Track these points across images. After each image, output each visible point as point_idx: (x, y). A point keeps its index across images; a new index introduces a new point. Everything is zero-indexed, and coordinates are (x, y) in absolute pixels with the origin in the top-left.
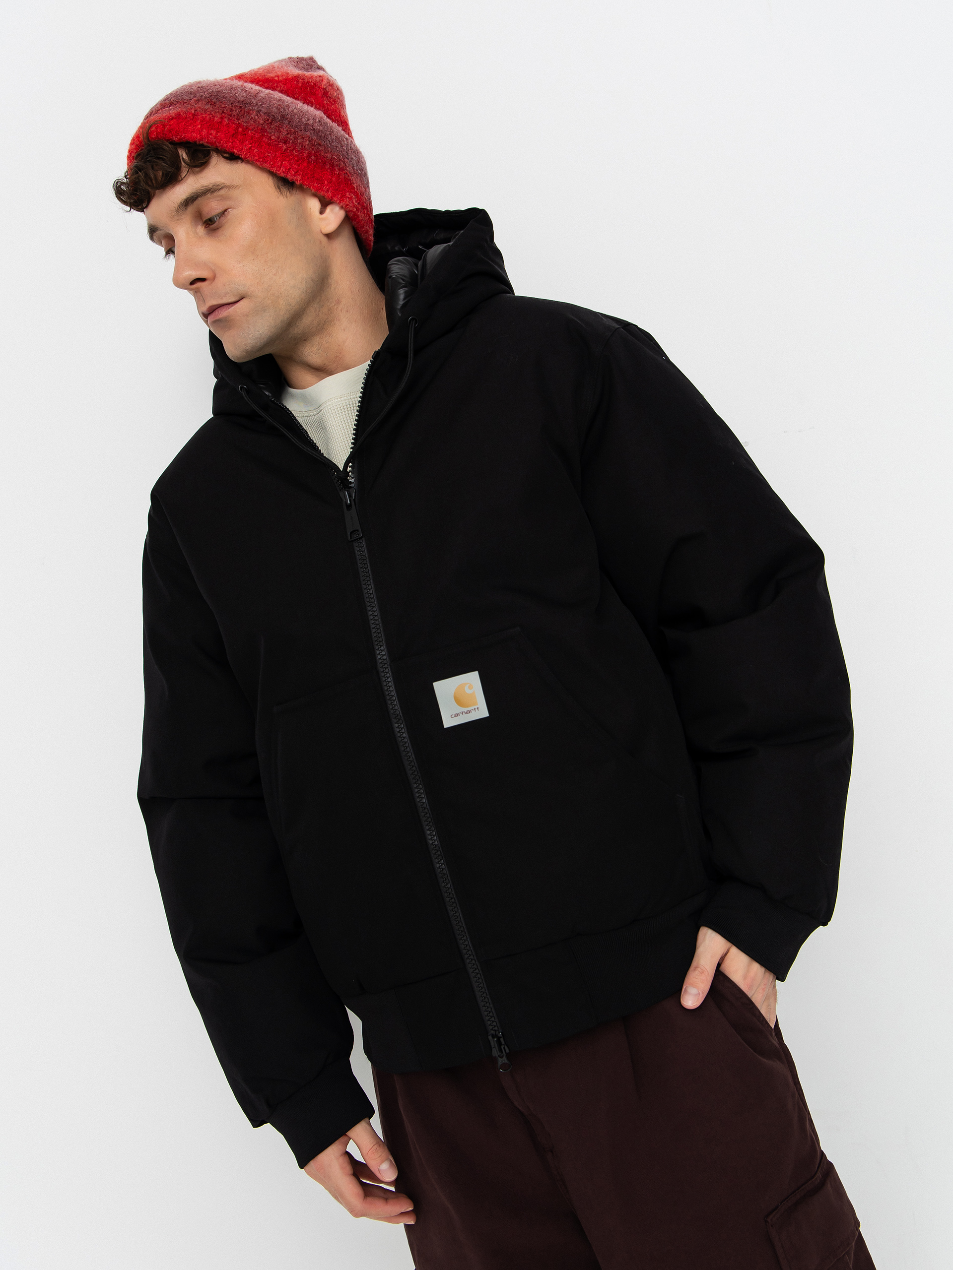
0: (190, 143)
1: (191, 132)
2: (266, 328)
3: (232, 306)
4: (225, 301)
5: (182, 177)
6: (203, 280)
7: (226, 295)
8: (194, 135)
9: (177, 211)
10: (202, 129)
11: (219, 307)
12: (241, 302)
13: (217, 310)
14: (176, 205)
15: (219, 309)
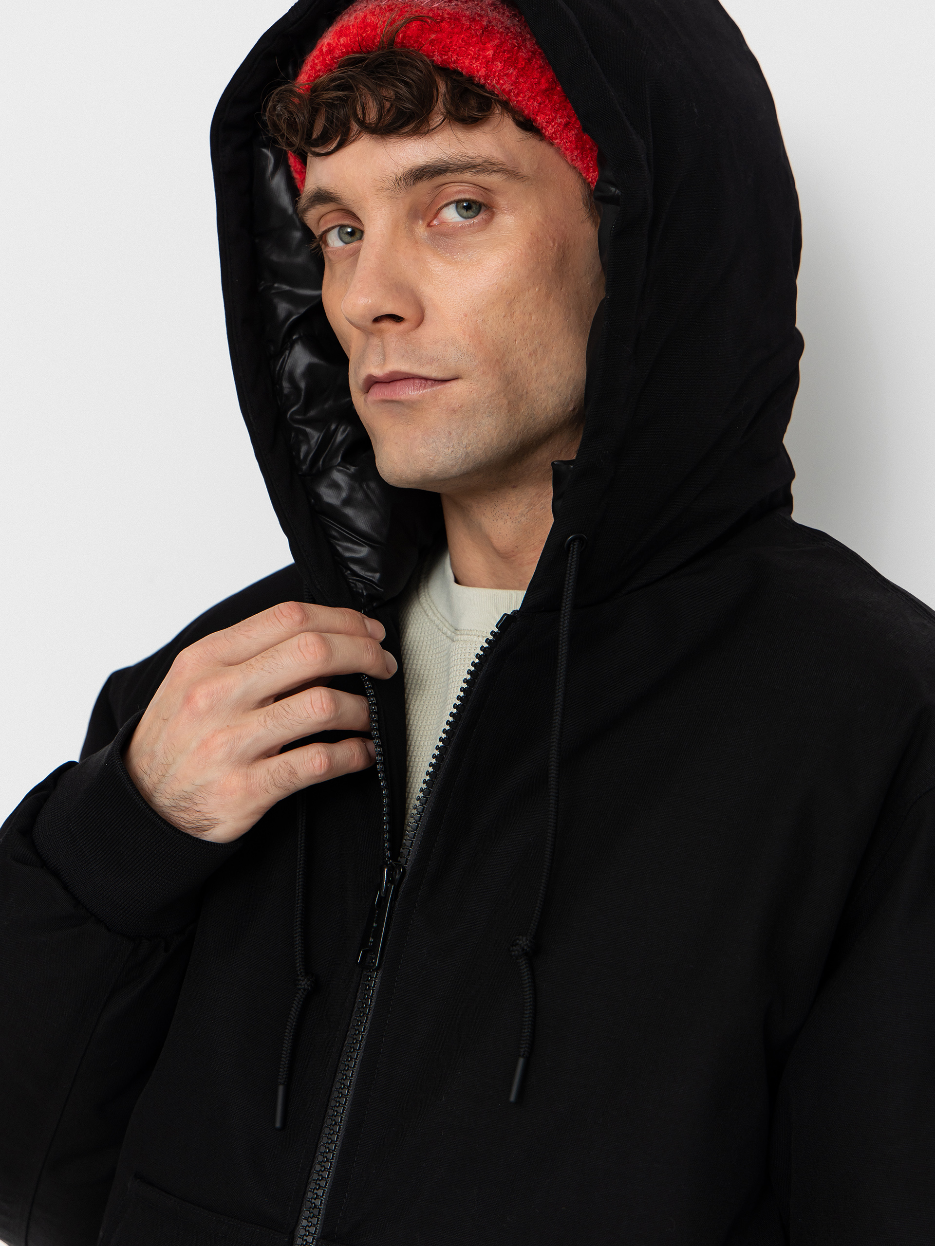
0: (461, 74)
1: (473, 58)
2: (480, 446)
3: (432, 386)
4: (424, 371)
5: (431, 128)
6: (396, 318)
7: (432, 361)
8: (476, 64)
9: (398, 181)
10: (494, 58)
11: (405, 379)
12: (453, 384)
13: (399, 383)
14: (400, 171)
15: (404, 382)
